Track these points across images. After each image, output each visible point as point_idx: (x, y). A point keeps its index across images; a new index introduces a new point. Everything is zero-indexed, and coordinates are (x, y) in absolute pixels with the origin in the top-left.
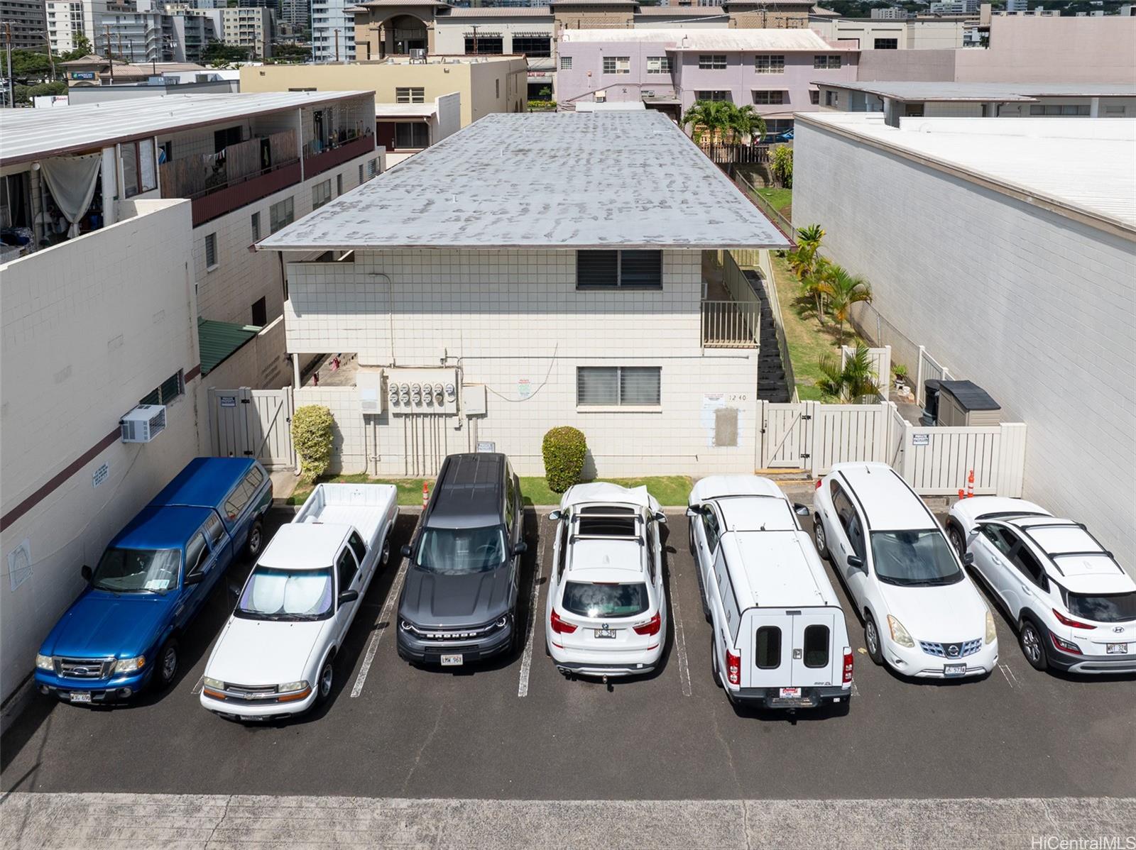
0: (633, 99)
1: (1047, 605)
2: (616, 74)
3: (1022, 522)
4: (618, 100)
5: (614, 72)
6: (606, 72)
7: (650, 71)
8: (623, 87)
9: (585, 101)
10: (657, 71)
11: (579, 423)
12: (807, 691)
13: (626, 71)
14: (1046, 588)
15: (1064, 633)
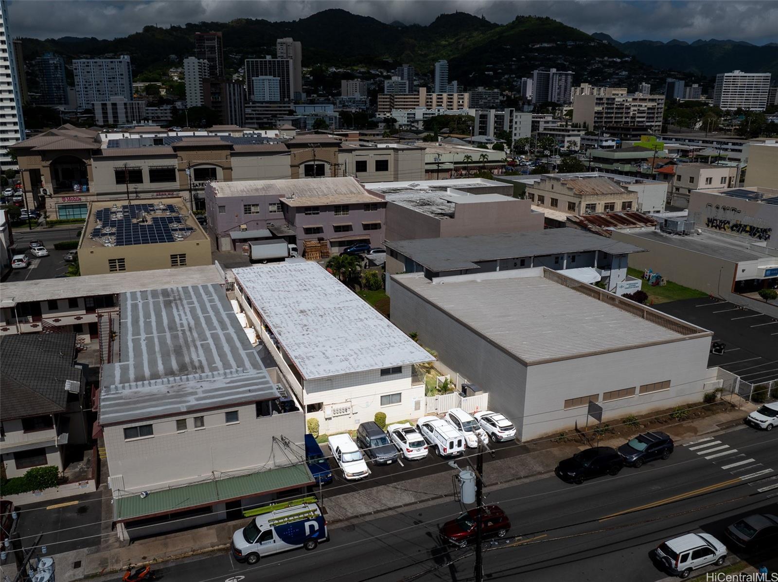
0: (262, 228)
1: (496, 430)
2: (252, 214)
3: (490, 415)
4: (254, 229)
5: (250, 213)
6: (245, 213)
7: (271, 212)
8: (256, 222)
9: (235, 231)
10: (275, 211)
11: (383, 411)
12: (458, 452)
13: (258, 212)
14: (496, 427)
15: (500, 434)
